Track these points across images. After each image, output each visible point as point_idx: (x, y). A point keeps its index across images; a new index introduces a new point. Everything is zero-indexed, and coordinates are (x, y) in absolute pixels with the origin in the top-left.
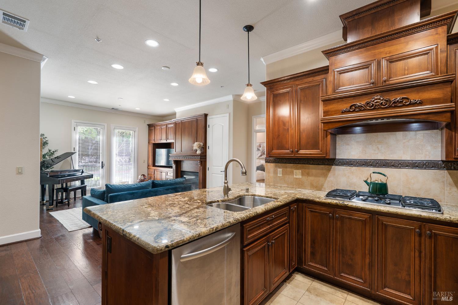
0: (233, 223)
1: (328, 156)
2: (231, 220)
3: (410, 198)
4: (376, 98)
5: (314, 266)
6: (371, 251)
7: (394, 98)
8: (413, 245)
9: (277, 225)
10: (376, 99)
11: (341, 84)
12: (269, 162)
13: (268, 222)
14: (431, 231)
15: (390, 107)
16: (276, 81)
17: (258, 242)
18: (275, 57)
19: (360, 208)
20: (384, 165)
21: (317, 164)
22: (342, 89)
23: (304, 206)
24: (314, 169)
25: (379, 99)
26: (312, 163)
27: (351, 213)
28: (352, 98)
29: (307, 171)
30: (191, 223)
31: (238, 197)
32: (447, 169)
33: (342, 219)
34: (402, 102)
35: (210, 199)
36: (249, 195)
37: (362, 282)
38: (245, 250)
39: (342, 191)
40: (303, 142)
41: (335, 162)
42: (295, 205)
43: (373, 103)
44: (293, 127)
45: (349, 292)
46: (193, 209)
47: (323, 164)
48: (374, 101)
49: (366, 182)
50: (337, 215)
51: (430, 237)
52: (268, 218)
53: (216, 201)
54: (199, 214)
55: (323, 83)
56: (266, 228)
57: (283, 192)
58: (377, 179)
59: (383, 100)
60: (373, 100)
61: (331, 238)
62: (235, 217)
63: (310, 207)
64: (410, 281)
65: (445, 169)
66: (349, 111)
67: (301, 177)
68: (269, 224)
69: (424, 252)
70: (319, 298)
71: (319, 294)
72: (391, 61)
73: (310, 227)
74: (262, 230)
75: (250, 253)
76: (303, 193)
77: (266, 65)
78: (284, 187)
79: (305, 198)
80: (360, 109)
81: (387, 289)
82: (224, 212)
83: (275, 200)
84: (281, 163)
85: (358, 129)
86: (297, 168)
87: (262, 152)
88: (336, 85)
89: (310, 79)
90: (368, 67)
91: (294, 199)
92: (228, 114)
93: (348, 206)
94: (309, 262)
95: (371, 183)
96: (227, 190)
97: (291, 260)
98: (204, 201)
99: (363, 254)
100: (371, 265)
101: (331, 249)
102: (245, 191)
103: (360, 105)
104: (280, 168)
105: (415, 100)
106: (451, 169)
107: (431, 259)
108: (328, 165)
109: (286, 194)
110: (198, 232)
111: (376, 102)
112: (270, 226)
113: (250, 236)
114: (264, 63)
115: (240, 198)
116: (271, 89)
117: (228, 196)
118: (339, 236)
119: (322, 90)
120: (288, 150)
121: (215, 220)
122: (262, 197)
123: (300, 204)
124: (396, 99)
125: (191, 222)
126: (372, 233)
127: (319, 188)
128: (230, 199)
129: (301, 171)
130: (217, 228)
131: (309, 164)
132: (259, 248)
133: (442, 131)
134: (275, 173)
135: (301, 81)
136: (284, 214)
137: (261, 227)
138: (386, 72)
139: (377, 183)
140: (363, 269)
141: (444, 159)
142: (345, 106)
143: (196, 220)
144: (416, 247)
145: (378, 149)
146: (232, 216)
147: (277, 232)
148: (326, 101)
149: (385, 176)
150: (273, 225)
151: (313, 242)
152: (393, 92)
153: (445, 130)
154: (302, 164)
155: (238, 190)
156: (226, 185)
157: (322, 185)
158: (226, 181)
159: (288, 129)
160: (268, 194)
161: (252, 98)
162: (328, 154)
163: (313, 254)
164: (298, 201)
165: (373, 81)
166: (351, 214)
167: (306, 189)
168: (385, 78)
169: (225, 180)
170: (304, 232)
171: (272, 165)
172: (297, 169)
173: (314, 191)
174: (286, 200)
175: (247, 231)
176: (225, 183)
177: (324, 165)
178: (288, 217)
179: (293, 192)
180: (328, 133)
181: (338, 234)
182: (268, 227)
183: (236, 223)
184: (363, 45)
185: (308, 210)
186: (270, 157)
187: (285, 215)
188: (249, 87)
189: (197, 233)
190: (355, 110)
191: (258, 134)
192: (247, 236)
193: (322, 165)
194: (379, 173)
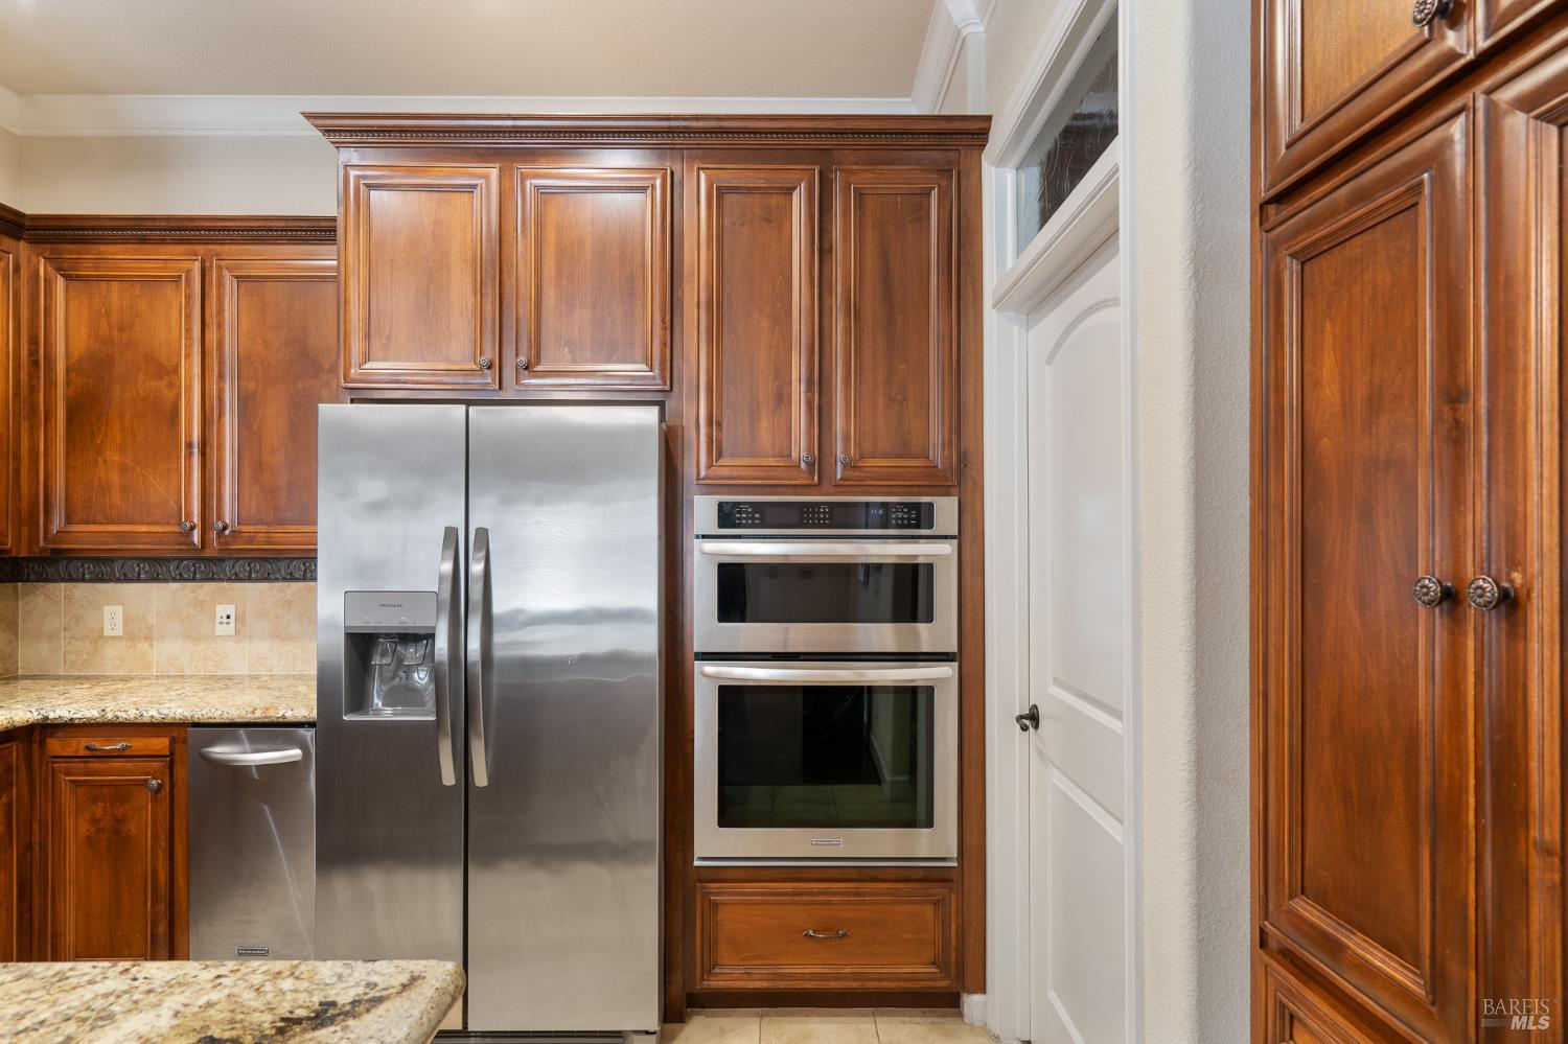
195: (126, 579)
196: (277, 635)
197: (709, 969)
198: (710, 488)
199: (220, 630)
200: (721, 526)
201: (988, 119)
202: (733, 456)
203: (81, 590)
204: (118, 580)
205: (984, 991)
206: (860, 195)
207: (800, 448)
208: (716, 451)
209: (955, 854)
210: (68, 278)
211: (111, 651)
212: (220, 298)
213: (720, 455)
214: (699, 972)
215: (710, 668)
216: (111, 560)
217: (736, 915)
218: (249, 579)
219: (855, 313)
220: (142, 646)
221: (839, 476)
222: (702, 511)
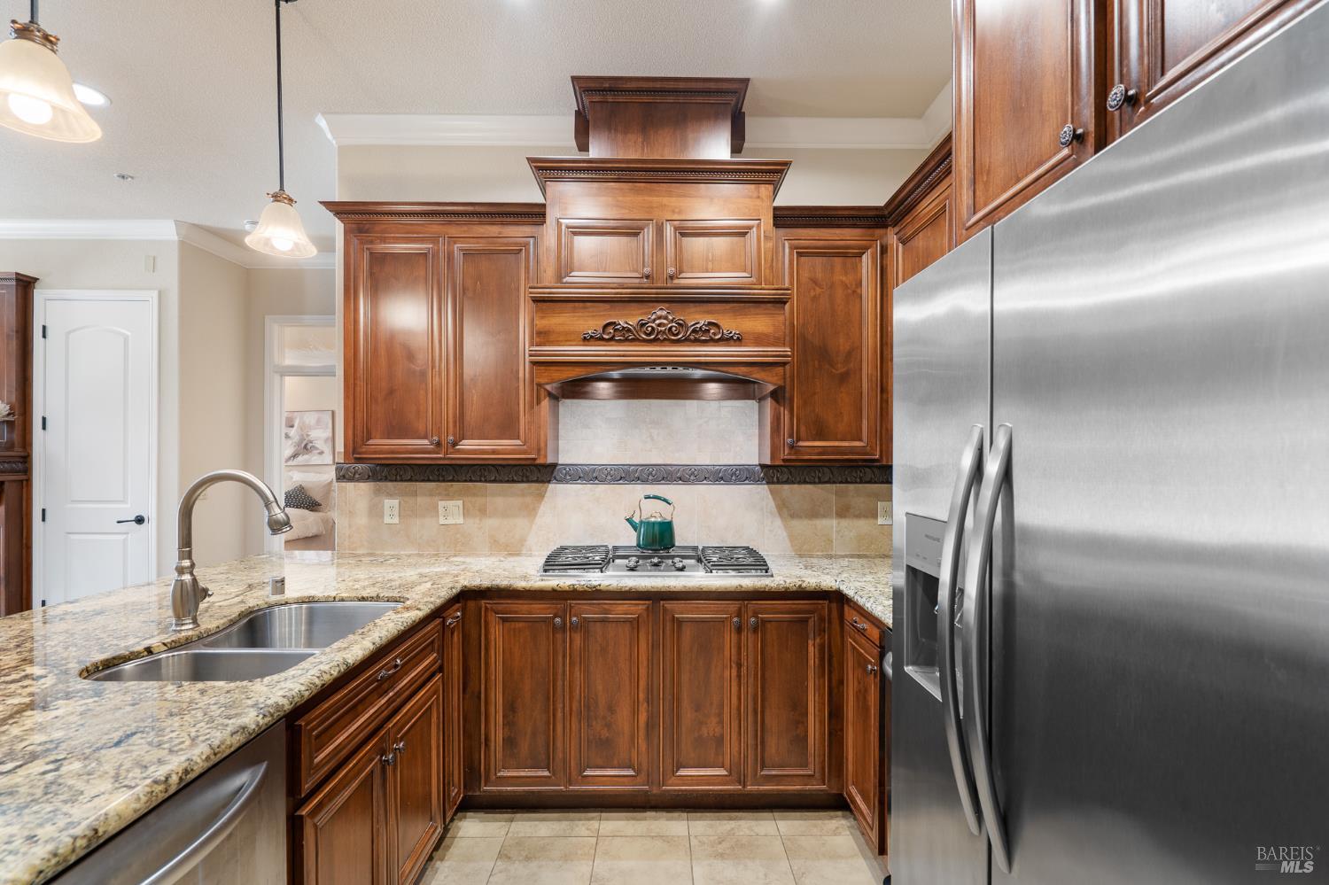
0: (260, 728)
1: (542, 457)
2: (251, 719)
3: (713, 549)
4: (659, 313)
5: (513, 777)
6: (649, 689)
7: (693, 319)
8: (727, 653)
9: (407, 689)
10: (660, 318)
11: (576, 263)
12: (351, 479)
13: (382, 684)
14: (757, 617)
15: (686, 341)
16: (380, 208)
17: (351, 766)
18: (374, 130)
19: (627, 589)
20: (663, 479)
21: (508, 482)
22: (577, 277)
23: (483, 609)
24: (500, 496)
25: (666, 318)
26: (493, 478)
27: (605, 606)
28: (607, 306)
29: (479, 501)
30: (22, 790)
31: (241, 615)
32: (768, 483)
33: (584, 626)
34: (708, 331)
35: (102, 650)
36: (287, 603)
37: (632, 776)
38: (304, 813)
39: (578, 549)
40: (473, 413)
41: (555, 473)
42: (457, 610)
43: (653, 325)
44: (440, 366)
45: (601, 812)
46: (11, 717)
47: (525, 479)
48: (654, 320)
49: (629, 521)
50: (574, 619)
51: (755, 630)
52: (383, 673)
53: (139, 653)
54: (58, 735)
55: (529, 248)
56: (376, 708)
57: (410, 574)
58: (654, 512)
59: (672, 321)
60: (653, 317)
61: (559, 683)
62: (262, 700)
63: (500, 607)
64: (722, 736)
65: (764, 482)
66: (602, 339)
67: (460, 520)
68: (386, 692)
69: (745, 664)
70: (533, 865)
71: (531, 853)
72: (683, 232)
73: (500, 667)
74: (362, 720)
75: (322, 818)
76: (476, 568)
77: (336, 146)
78: (409, 556)
79: (486, 583)
80: (627, 336)
81: (683, 772)
82: (203, 692)
83: (400, 606)
84: (396, 481)
85: (603, 387)
86: (448, 495)
87: (299, 444)
88: (563, 263)
89: (493, 230)
90: (636, 234)
91: (454, 591)
92: (155, 294)
93: (601, 588)
94: (500, 771)
95: (641, 522)
96: (189, 597)
97: (449, 783)
98: (71, 665)
99: (634, 702)
100: (651, 726)
101: (559, 715)
102: (269, 589)
103: (626, 325)
104: (390, 495)
105: (731, 333)
106: (773, 483)
107: (756, 675)
108: (537, 481)
109: (427, 579)
110: (85, 824)
111: (659, 325)
112: (386, 699)
113: (322, 756)
114: (329, 136)
115: (250, 620)
116: (360, 231)
117: (195, 621)
118: (578, 673)
119: (527, 268)
120: (425, 437)
121: (166, 739)
122: (342, 600)
123: (471, 604)
124: (698, 323)
125: (17, 785)
126: (654, 646)
127: (513, 549)
128: (207, 630)
129: (460, 503)
130: (186, 772)
131: (486, 481)
132: (355, 785)
133: (762, 402)
134: (376, 512)
135: (465, 228)
136: (428, 645)
137: (360, 708)
138: (673, 255)
139: (654, 523)
140: (634, 743)
141: (768, 462)
142: (591, 323)
143: (51, 767)
144: (732, 658)
145: (652, 439)
146: (250, 702)
147: (409, 710)
148: (543, 302)
149: (670, 504)
150: (395, 690)
151: (511, 708)
152: (691, 305)
153: (769, 403)
154: (466, 481)
155: (234, 590)
156: (187, 577)
157: (523, 541)
158: (186, 563)
159: (423, 374)
160: (364, 588)
161: (292, 250)
162: (542, 452)
163: (510, 742)
164: (466, 596)
165: (647, 270)
166: (605, 609)
167: (478, 556)
168: (671, 270)
169: (181, 558)
170: (483, 687)
171: (364, 488)
172: (449, 497)
173: (502, 559)
174: (432, 599)
175: (313, 738)
176: (181, 571)
177: (528, 481)
178: (438, 653)
179: (444, 569)
180: (543, 393)
181: (577, 669)
182: (383, 701)
183: (271, 723)
184: (627, 175)
185: (493, 618)
186: (359, 460)
187: (430, 647)
188: (283, 206)
189: (78, 831)
190: (614, 336)
191: (288, 379)
192: (312, 758)
193: (522, 482)
194: (655, 497)
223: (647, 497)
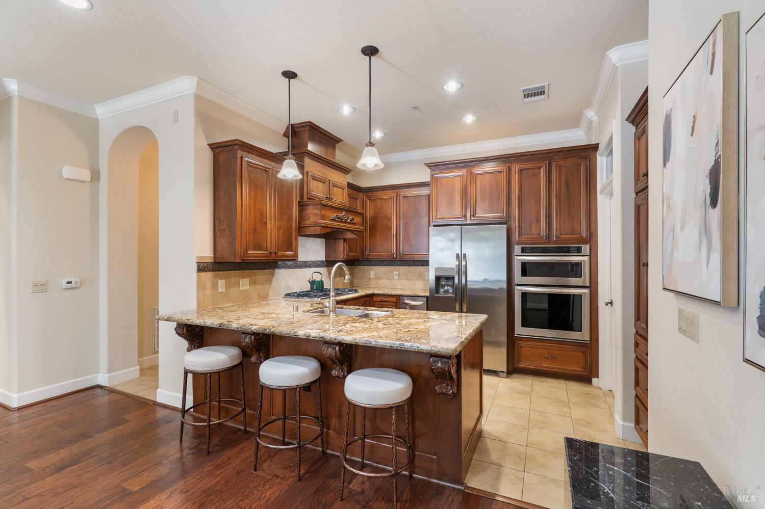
10: (345, 215)
12: (204, 271)
22: (314, 194)
24: (261, 275)
29: (254, 278)
40: (280, 241)
49: (309, 281)
67: (248, 288)
72: (333, 185)
84: (223, 271)
90: (324, 183)
103: (340, 216)
104: (221, 278)
111: (345, 218)
120: (266, 250)
129: (248, 279)
134: (215, 287)
149: (321, 274)
157: (268, 294)
159: (266, 223)
171: (209, 274)
172: (244, 277)
190: (337, 220)
194: (317, 272)
195: (375, 265)
196: (407, 279)
197: (519, 362)
198: (518, 244)
199: (395, 278)
200: (522, 253)
201: (598, 144)
202: (525, 235)
203: (366, 267)
204: (374, 266)
205: (598, 378)
206: (560, 167)
207: (543, 233)
208: (520, 234)
209: (589, 340)
210: (370, 200)
211: (372, 282)
212: (400, 202)
213: (521, 235)
214: (516, 363)
215: (519, 288)
216: (372, 261)
217: (526, 350)
218: (401, 266)
219: (558, 197)
220: (378, 281)
221: (554, 240)
222: (517, 249)
223: (315, 272)
